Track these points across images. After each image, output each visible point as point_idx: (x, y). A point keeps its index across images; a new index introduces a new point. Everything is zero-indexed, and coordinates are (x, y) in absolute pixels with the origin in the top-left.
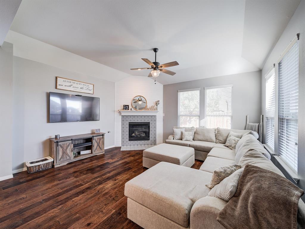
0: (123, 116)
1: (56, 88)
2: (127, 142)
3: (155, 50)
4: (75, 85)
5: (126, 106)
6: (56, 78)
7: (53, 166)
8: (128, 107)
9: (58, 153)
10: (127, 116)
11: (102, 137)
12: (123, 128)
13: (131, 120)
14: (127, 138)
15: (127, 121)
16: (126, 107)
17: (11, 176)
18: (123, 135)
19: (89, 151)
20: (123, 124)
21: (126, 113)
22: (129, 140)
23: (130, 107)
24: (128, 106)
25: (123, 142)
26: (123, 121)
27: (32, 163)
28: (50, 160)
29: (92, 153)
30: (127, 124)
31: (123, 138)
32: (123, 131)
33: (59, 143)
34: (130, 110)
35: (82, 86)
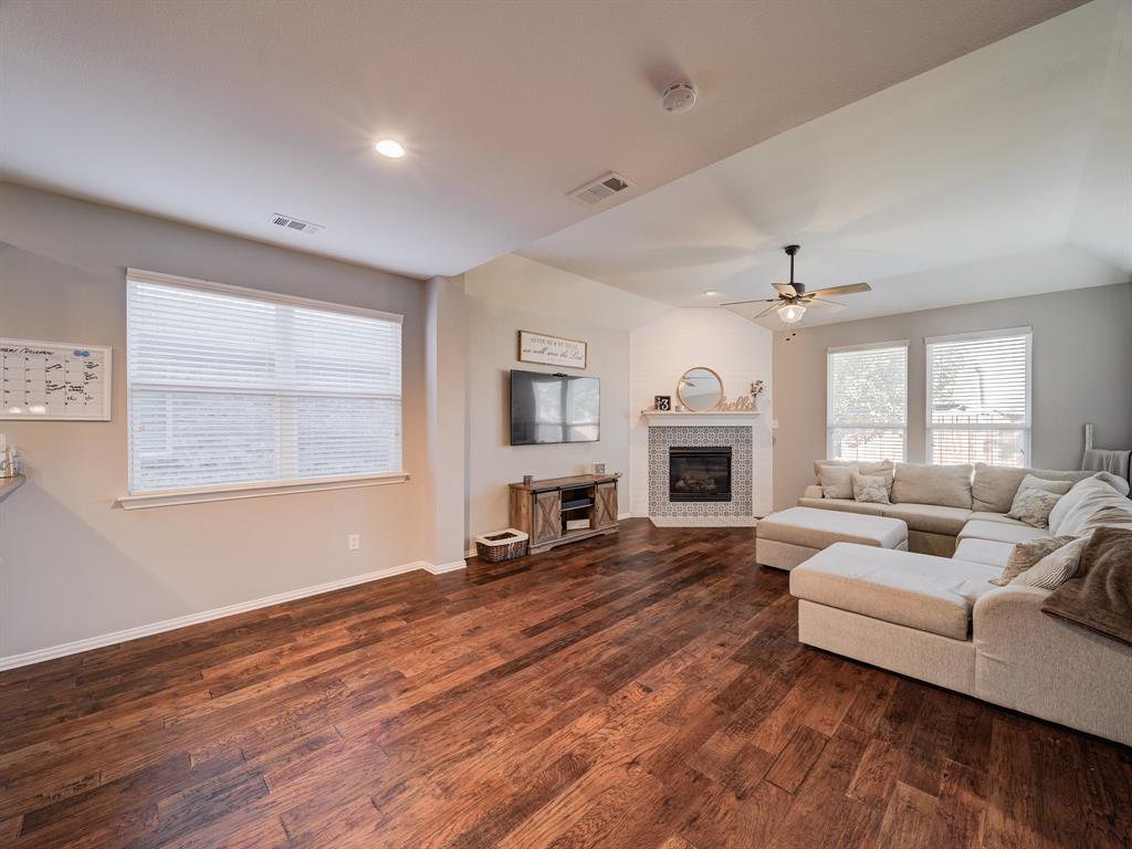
0: (652, 429)
1: (519, 359)
2: (664, 504)
3: (791, 250)
4: (552, 349)
5: (662, 398)
6: (519, 332)
7: (527, 549)
8: (668, 403)
9: (537, 521)
10: (664, 429)
11: (613, 484)
12: (652, 462)
13: (674, 441)
14: (664, 493)
15: (664, 442)
16: (663, 402)
17: (462, 565)
18: (652, 483)
19: (585, 523)
20: (652, 452)
21: (663, 419)
22: (671, 500)
23: (674, 403)
24: (668, 398)
25: (652, 504)
26: (652, 442)
27: (493, 539)
28: (522, 536)
29: (592, 527)
30: (664, 452)
31: (652, 493)
32: (652, 473)
33: (539, 496)
34: (673, 411)
35: (564, 349)
